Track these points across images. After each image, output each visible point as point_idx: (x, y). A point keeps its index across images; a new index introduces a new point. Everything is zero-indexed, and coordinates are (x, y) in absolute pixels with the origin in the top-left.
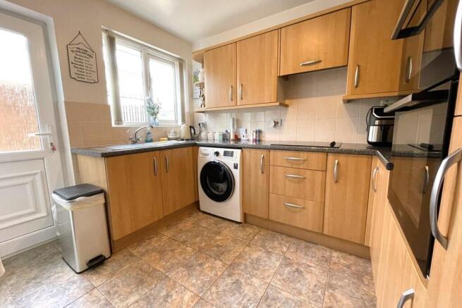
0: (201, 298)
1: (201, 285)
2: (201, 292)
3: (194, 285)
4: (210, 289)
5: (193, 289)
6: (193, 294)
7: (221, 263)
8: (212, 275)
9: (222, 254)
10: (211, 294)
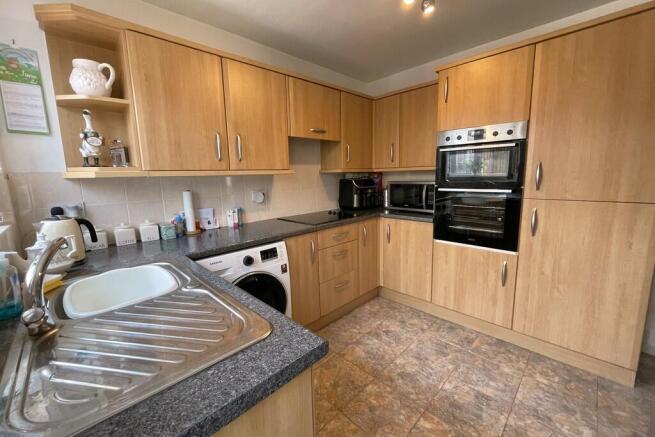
0: (427, 409)
1: (408, 410)
2: (417, 410)
3: (409, 418)
4: (414, 401)
5: (414, 419)
6: (422, 419)
7: (370, 386)
8: (391, 397)
9: (353, 382)
10: (419, 399)
